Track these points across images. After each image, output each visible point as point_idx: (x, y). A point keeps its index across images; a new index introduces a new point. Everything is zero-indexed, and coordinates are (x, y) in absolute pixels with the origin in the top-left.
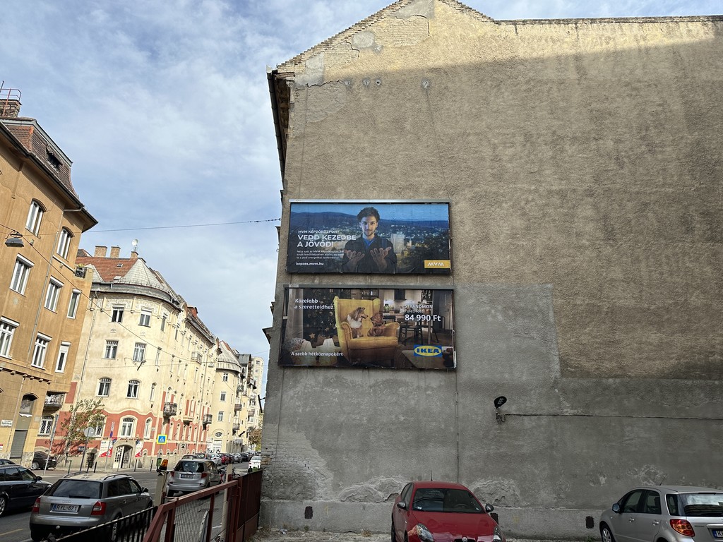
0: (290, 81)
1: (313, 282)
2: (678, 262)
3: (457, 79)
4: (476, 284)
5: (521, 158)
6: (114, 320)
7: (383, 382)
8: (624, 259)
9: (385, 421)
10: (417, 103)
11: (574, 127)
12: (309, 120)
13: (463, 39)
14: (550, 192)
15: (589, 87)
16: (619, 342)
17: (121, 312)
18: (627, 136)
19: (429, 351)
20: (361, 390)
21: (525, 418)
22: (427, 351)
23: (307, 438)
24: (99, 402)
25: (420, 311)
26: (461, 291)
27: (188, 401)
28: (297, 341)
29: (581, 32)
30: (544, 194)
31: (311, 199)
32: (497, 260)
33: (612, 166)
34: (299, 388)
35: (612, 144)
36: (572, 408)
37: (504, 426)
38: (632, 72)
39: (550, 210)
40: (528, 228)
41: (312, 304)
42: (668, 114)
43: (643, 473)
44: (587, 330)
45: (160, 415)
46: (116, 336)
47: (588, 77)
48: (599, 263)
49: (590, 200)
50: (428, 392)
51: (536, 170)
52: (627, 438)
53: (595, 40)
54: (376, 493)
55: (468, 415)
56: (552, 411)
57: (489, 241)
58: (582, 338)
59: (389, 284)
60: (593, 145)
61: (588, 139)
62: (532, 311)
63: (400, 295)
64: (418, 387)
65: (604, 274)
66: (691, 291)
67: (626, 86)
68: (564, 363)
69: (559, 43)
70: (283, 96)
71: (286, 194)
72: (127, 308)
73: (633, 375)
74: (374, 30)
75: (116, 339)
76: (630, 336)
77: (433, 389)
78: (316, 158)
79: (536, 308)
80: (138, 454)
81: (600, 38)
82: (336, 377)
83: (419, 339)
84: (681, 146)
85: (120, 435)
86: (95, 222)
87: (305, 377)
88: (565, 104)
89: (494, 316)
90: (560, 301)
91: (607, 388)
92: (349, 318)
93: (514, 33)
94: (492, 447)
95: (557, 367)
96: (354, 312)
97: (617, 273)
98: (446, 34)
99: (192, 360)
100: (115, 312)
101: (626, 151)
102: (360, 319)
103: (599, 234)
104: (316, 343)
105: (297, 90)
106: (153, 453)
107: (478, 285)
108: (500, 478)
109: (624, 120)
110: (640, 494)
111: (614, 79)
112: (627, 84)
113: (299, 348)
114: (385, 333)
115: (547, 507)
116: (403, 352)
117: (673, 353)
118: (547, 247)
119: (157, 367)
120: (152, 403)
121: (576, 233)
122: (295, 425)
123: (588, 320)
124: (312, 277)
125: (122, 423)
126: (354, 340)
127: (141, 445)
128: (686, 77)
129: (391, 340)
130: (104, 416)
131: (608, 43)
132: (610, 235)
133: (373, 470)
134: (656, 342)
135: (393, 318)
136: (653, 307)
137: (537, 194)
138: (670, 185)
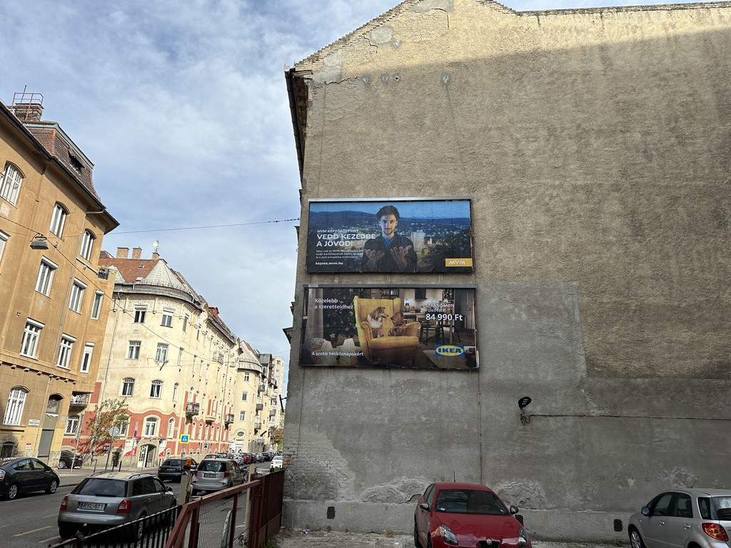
0: (308, 79)
1: (333, 281)
2: (710, 258)
3: (477, 73)
4: (498, 282)
5: (544, 152)
6: (136, 320)
7: (405, 383)
8: (653, 255)
9: (407, 421)
10: (436, 98)
11: (600, 120)
12: (327, 119)
13: (483, 32)
14: (575, 188)
15: (615, 78)
16: (647, 341)
17: (144, 313)
18: (656, 128)
19: (451, 351)
20: (382, 390)
21: (550, 418)
22: (449, 351)
23: (329, 438)
24: (123, 402)
25: (441, 310)
26: (483, 289)
27: (210, 401)
28: (317, 341)
29: (606, 21)
30: (570, 189)
31: (330, 197)
32: (520, 258)
33: (640, 159)
34: (320, 388)
35: (640, 136)
36: (599, 408)
37: (528, 427)
38: (660, 62)
39: (576, 206)
40: (552, 225)
41: (331, 304)
42: (699, 104)
43: (674, 475)
44: (615, 329)
45: (183, 415)
46: (138, 336)
47: (614, 67)
48: (627, 260)
49: (617, 195)
50: (450, 393)
51: (561, 164)
52: (657, 440)
53: (621, 30)
54: (398, 494)
55: (491, 416)
56: (578, 412)
57: (512, 239)
58: (609, 336)
59: (409, 283)
60: (620, 138)
61: (613, 132)
62: (557, 309)
63: (420, 294)
64: (440, 388)
65: (632, 271)
66: (723, 288)
67: (654, 76)
68: (590, 362)
69: (583, 34)
70: (301, 94)
71: (305, 194)
72: (149, 309)
73: (662, 375)
74: (393, 25)
75: (139, 339)
76: (659, 334)
77: (455, 389)
78: (335, 156)
79: (561, 307)
80: (162, 454)
81: (627, 27)
82: (357, 377)
83: (440, 339)
84: (712, 137)
85: (143, 435)
86: (117, 224)
87: (325, 377)
88: (590, 96)
89: (518, 315)
90: (586, 299)
91: (635, 388)
92: (369, 318)
93: (537, 24)
94: (517, 448)
95: (584, 367)
96: (375, 312)
97: (645, 269)
98: (465, 27)
99: (214, 360)
100: (138, 313)
101: (654, 144)
102: (380, 319)
103: (627, 230)
104: (336, 343)
105: (315, 88)
106: (176, 452)
107: (501, 283)
108: (525, 479)
109: (653, 111)
110: (671, 496)
111: (641, 69)
112: (655, 74)
113: (319, 347)
114: (406, 332)
115: (574, 509)
116: (425, 351)
117: (705, 352)
118: (572, 244)
119: (179, 367)
120: (175, 403)
121: (603, 229)
122: (317, 426)
123: (615, 318)
124: (331, 277)
125: (145, 422)
126: (375, 339)
127: (164, 444)
128: (718, 65)
129: (412, 339)
130: (128, 415)
131: (635, 32)
132: (638, 231)
133: (395, 471)
134: (687, 341)
135: (414, 317)
136: (684, 305)
137: (561, 189)
138: (701, 178)
